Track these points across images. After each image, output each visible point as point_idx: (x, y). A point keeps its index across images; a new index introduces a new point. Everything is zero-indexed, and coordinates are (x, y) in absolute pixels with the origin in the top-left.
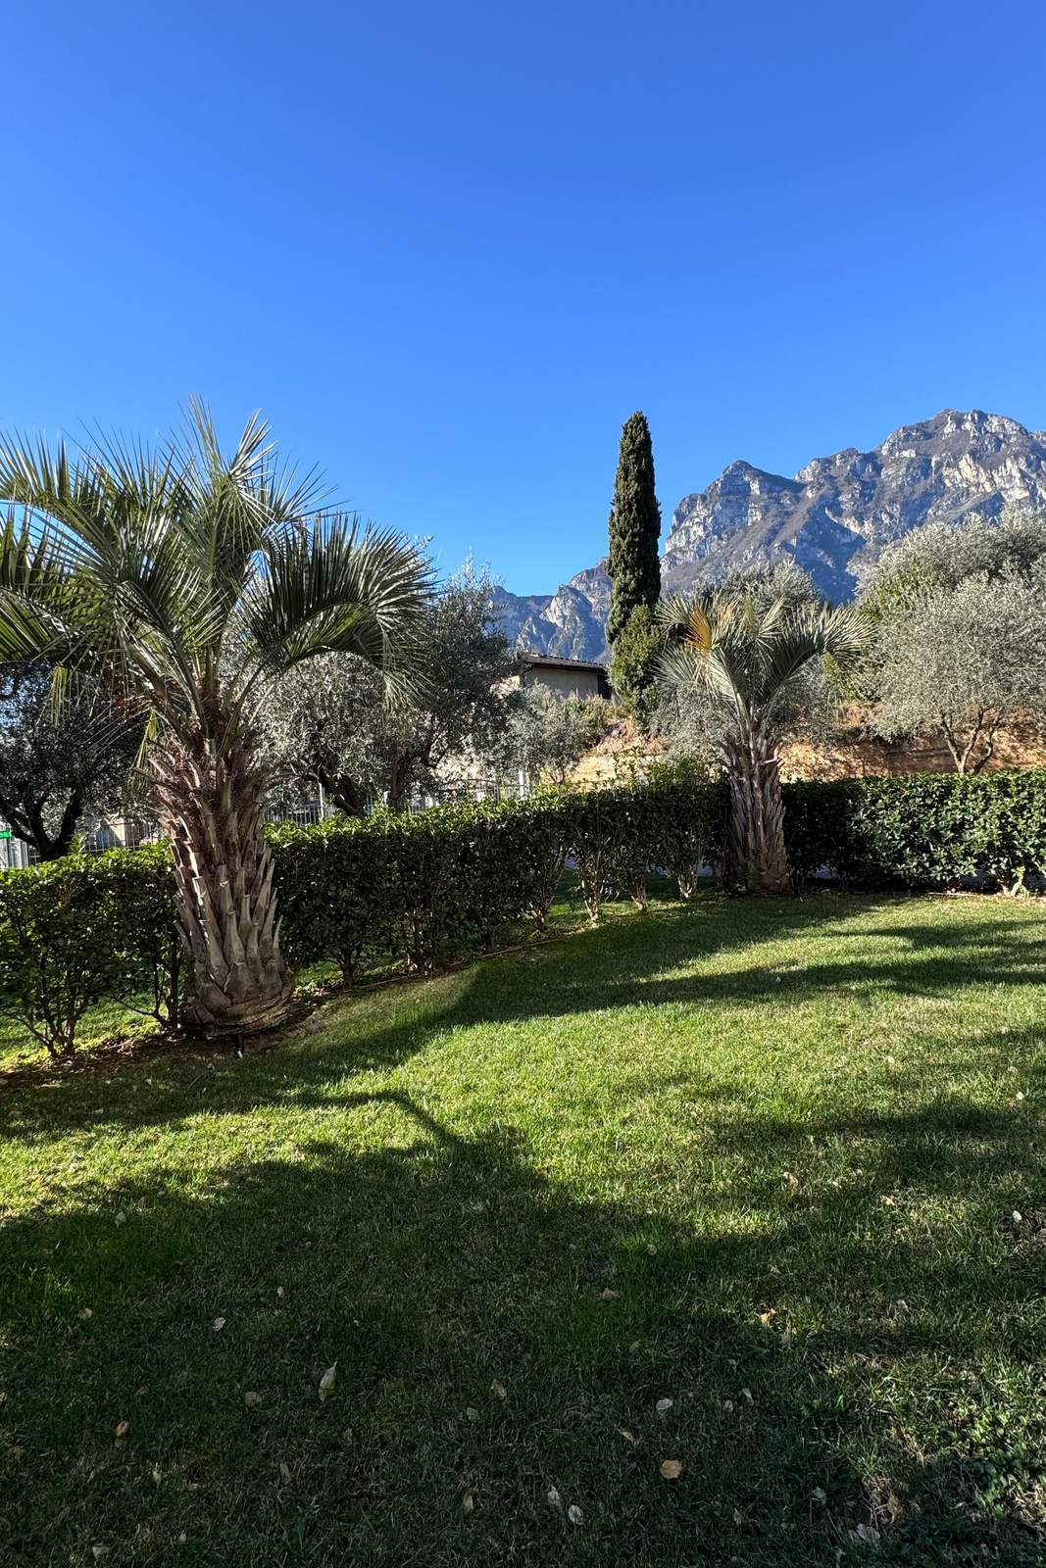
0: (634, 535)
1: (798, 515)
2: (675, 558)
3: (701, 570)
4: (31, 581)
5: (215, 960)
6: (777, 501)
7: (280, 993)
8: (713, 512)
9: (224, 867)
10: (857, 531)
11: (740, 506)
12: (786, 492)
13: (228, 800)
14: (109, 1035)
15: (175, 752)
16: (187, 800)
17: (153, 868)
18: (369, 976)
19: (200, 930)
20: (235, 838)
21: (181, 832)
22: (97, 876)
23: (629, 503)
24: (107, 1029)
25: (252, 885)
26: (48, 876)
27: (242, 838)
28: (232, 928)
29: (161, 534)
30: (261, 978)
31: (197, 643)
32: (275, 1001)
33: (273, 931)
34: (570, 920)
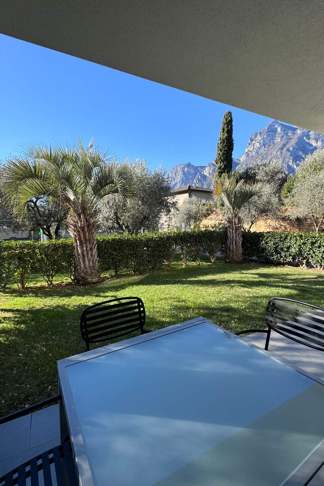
0: (224, 151)
1: (294, 139)
2: (249, 154)
3: (257, 158)
4: (43, 178)
5: (82, 266)
6: (287, 134)
7: (97, 275)
8: (263, 138)
9: (85, 245)
10: (315, 145)
11: (273, 136)
12: (290, 131)
13: (86, 229)
14: (60, 281)
15: (75, 217)
16: (77, 229)
17: (70, 244)
18: (122, 274)
19: (79, 259)
20: (88, 238)
21: (76, 236)
22: (58, 245)
23: (224, 140)
24: (60, 280)
25: (91, 249)
26: (47, 244)
27: (89, 238)
28: (86, 258)
29: (70, 168)
30: (93, 271)
31: (80, 191)
32: (96, 276)
33: (96, 260)
34: (178, 265)
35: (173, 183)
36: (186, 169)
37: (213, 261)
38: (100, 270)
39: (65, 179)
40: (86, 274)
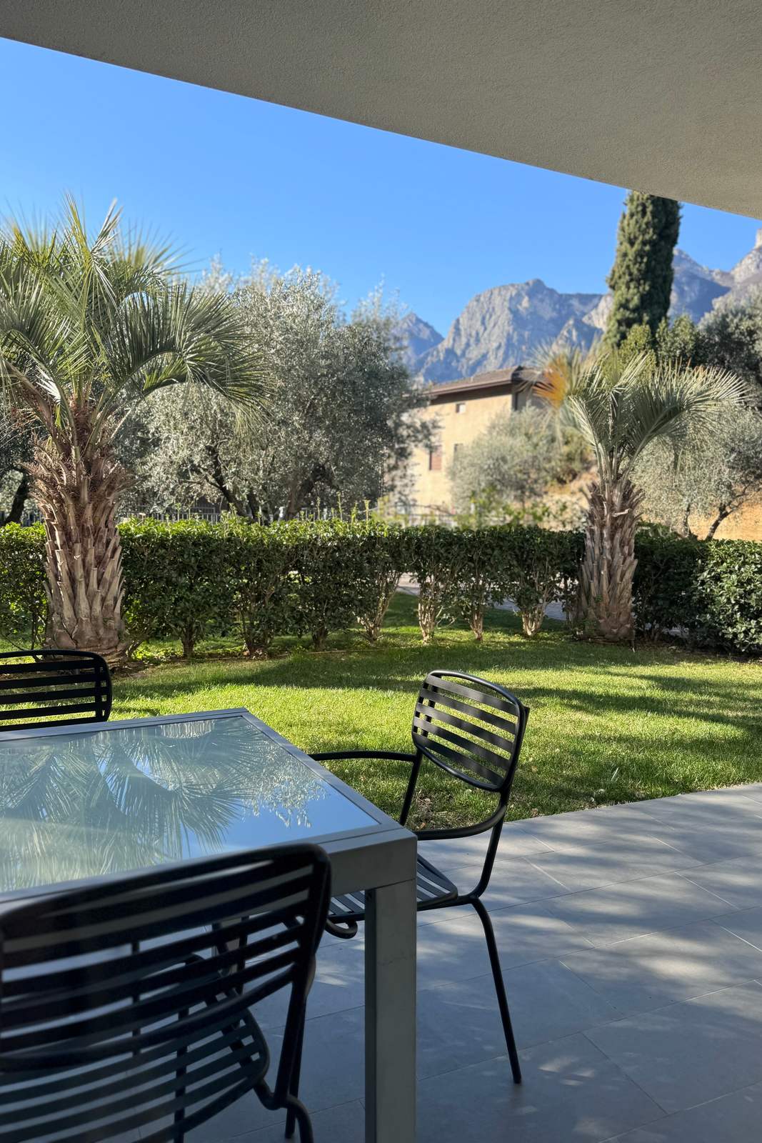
5: (68, 612)
7: (116, 647)
9: (79, 545)
13: (85, 494)
16: (56, 491)
19: (58, 589)
20: (90, 524)
21: (51, 515)
23: (643, 205)
25: (100, 562)
27: (96, 525)
28: (81, 590)
29: (39, 292)
30: (101, 632)
32: (111, 651)
33: (116, 600)
34: (405, 637)
35: (474, 354)
36: (525, 302)
37: (529, 633)
38: (127, 631)
39: (21, 328)
40: (79, 640)
